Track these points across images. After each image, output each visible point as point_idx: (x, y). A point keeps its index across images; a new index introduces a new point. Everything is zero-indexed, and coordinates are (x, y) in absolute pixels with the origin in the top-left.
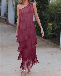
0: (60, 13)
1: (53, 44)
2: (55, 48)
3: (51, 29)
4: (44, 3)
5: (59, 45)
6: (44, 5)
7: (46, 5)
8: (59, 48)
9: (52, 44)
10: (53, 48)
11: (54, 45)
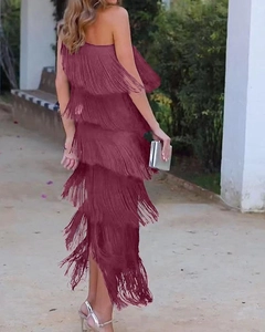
0: (216, 52)
1: (186, 184)
2: (197, 202)
3: (170, 120)
4: (139, 9)
5: (216, 188)
6: (139, 18)
7: (147, 16)
8: (216, 201)
9: (182, 187)
10: (191, 201)
11: (191, 188)
